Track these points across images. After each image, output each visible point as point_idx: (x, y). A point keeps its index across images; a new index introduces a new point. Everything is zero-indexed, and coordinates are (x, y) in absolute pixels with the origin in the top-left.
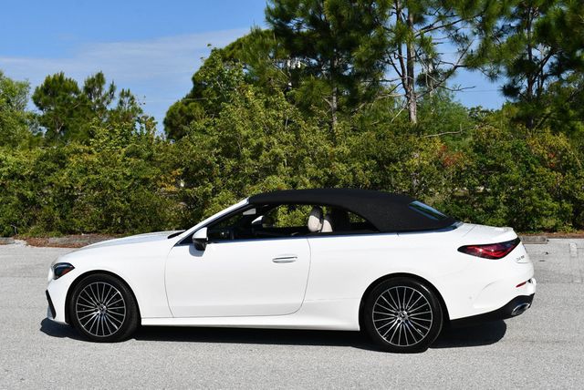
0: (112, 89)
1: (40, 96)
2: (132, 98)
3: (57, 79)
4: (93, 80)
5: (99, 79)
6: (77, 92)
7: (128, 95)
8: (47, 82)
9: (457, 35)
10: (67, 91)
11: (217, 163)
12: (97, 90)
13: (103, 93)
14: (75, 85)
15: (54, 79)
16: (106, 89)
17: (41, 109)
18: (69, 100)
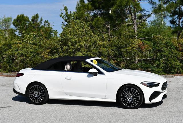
0: (41, 20)
1: (15, 22)
2: (49, 23)
3: (21, 16)
4: (35, 17)
5: (37, 16)
6: (28, 21)
7: (47, 22)
8: (18, 17)
9: (152, 2)
10: (25, 20)
12: (36, 20)
13: (38, 22)
14: (28, 18)
15: (20, 16)
16: (39, 20)
17: (16, 27)
18: (25, 24)
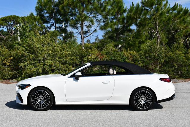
11: (28, 55)
